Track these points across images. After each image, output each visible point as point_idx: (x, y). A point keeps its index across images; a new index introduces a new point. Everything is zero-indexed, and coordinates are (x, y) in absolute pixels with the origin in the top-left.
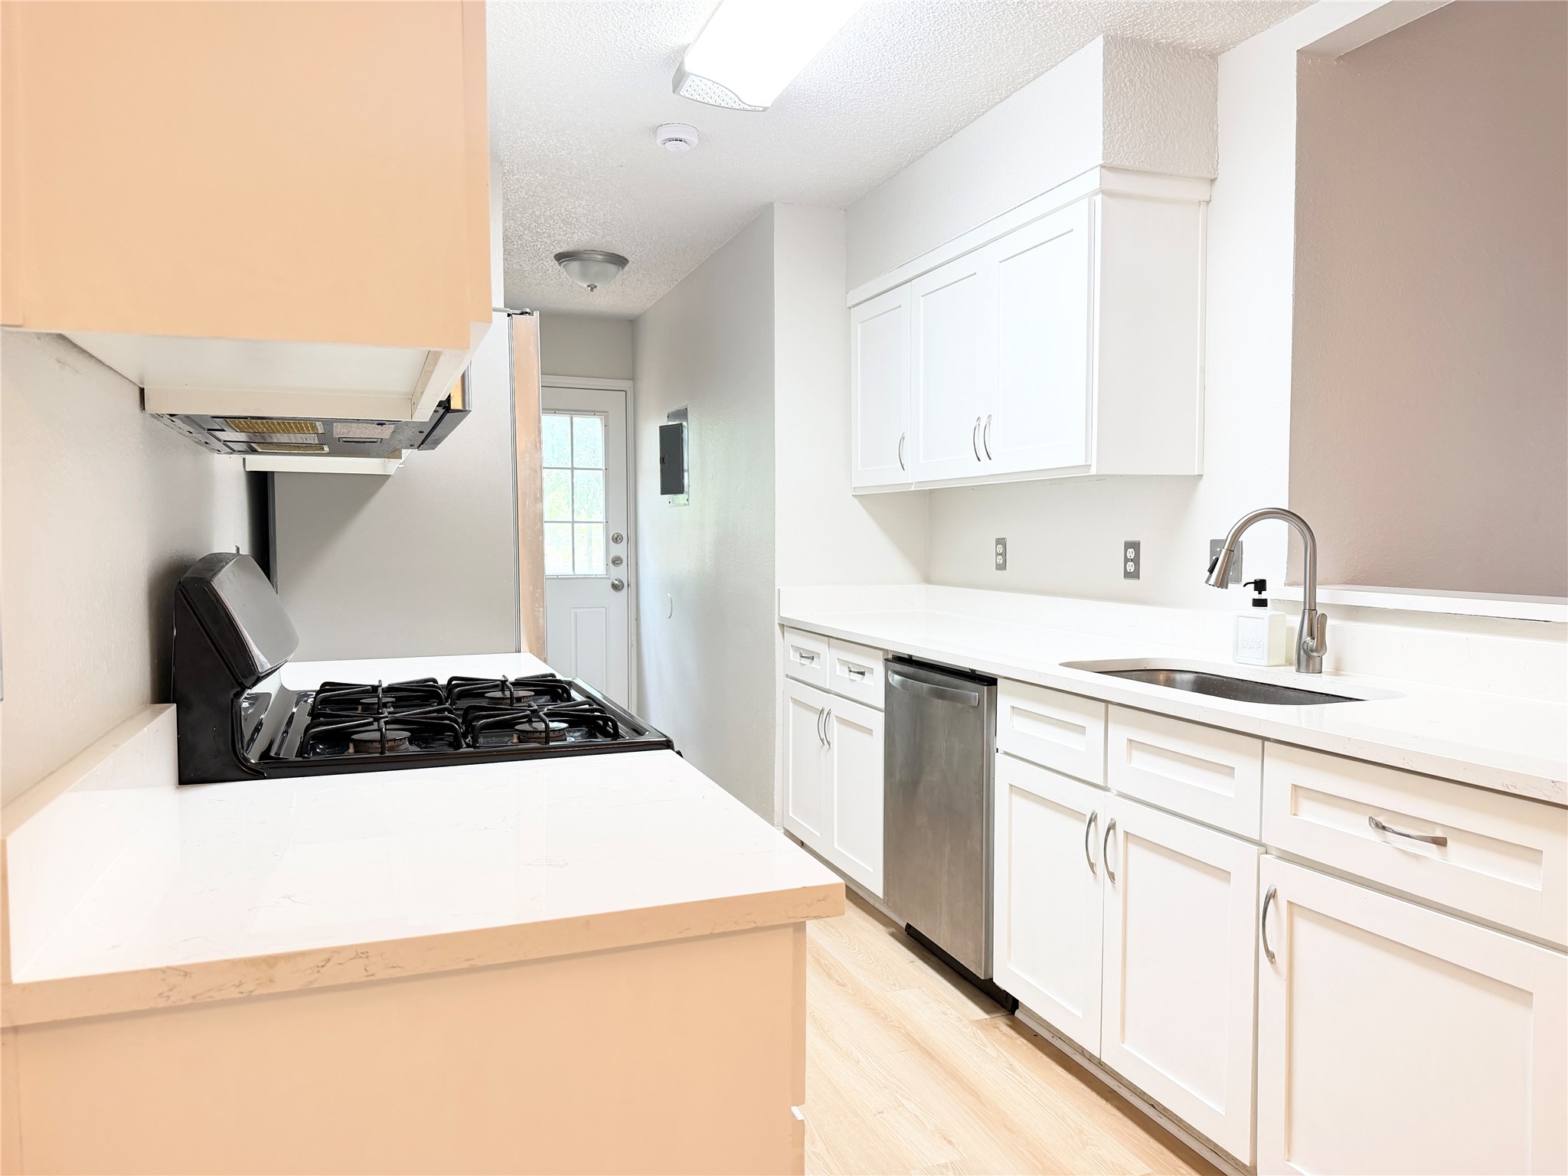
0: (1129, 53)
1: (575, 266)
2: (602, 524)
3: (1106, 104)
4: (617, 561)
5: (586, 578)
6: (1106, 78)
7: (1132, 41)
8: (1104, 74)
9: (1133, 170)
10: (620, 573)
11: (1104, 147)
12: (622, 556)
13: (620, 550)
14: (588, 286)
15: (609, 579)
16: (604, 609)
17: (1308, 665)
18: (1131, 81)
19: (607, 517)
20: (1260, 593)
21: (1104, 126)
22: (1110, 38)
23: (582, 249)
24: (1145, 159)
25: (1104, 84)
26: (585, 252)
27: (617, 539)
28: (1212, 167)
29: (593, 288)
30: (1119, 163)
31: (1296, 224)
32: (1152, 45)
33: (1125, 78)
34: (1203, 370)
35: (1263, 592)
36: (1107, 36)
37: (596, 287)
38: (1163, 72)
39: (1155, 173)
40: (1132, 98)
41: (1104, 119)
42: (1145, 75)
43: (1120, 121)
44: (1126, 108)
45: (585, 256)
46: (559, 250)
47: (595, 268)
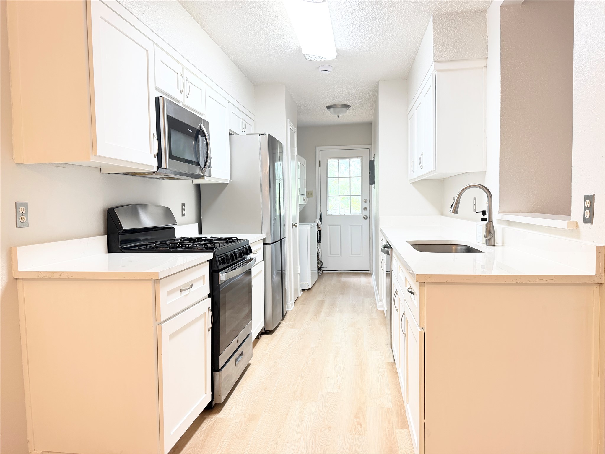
0: (444, 18)
1: (332, 110)
2: (360, 196)
3: (434, 39)
4: (365, 209)
5: (354, 215)
6: (434, 30)
7: (446, 14)
8: (433, 28)
9: (448, 61)
10: (366, 213)
11: (434, 55)
12: (367, 207)
13: (366, 205)
14: (337, 116)
15: (362, 215)
16: (361, 226)
17: (489, 243)
18: (445, 28)
19: (362, 193)
20: (484, 216)
21: (434, 47)
22: (436, 15)
23: (332, 104)
24: (453, 56)
25: (433, 32)
26: (334, 105)
27: (365, 201)
28: (485, 53)
29: (338, 116)
30: (441, 59)
31: (501, 74)
32: (455, 13)
33: (443, 28)
34: (485, 131)
35: (485, 215)
36: (434, 14)
37: (339, 116)
38: (460, 22)
39: (458, 60)
40: (446, 35)
41: (433, 45)
42: (452, 25)
43: (441, 44)
44: (443, 39)
45: (335, 106)
46: (327, 105)
47: (338, 110)
